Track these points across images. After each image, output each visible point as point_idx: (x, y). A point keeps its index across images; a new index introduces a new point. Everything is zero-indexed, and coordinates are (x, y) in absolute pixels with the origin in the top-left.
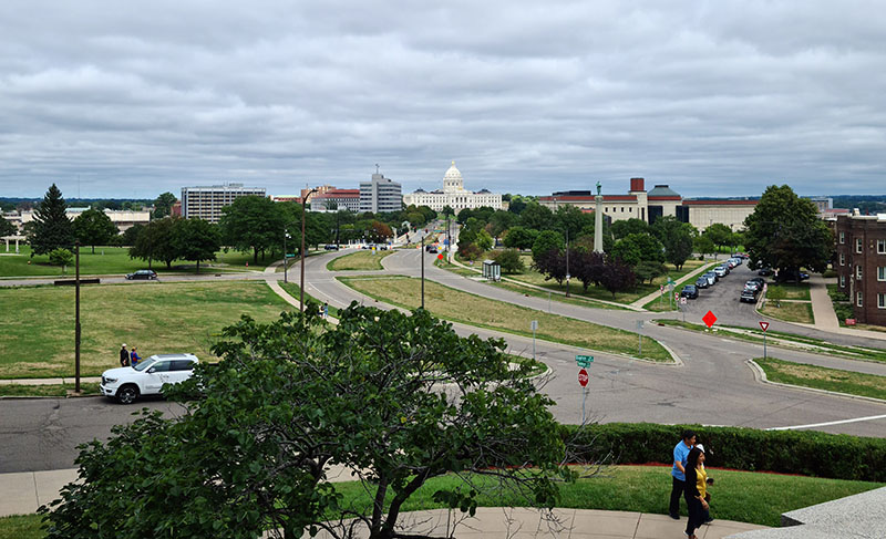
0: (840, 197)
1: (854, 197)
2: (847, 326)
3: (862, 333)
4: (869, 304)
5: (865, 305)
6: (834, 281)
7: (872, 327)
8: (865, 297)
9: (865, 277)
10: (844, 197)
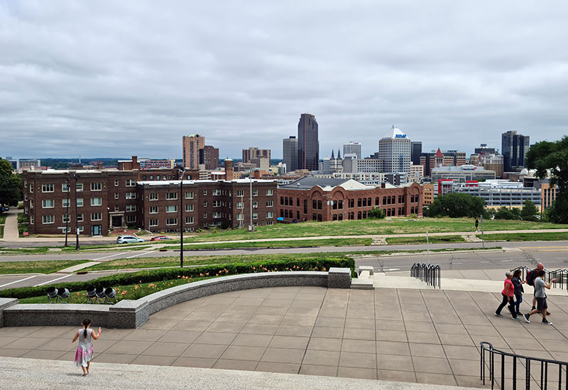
0: (46, 160)
1: (55, 160)
2: (24, 237)
3: (33, 239)
4: (37, 222)
5: (35, 224)
6: (22, 211)
7: (39, 235)
8: (35, 219)
9: (35, 207)
10: (49, 160)
